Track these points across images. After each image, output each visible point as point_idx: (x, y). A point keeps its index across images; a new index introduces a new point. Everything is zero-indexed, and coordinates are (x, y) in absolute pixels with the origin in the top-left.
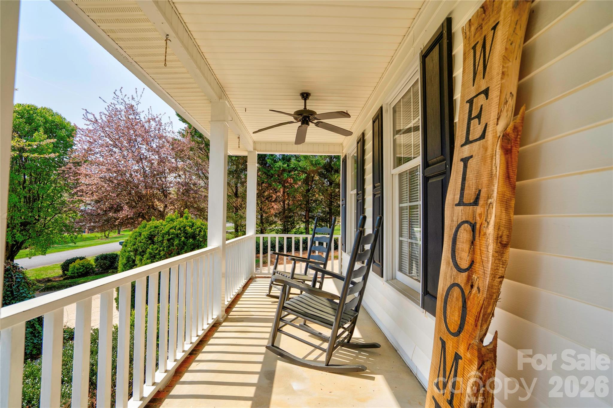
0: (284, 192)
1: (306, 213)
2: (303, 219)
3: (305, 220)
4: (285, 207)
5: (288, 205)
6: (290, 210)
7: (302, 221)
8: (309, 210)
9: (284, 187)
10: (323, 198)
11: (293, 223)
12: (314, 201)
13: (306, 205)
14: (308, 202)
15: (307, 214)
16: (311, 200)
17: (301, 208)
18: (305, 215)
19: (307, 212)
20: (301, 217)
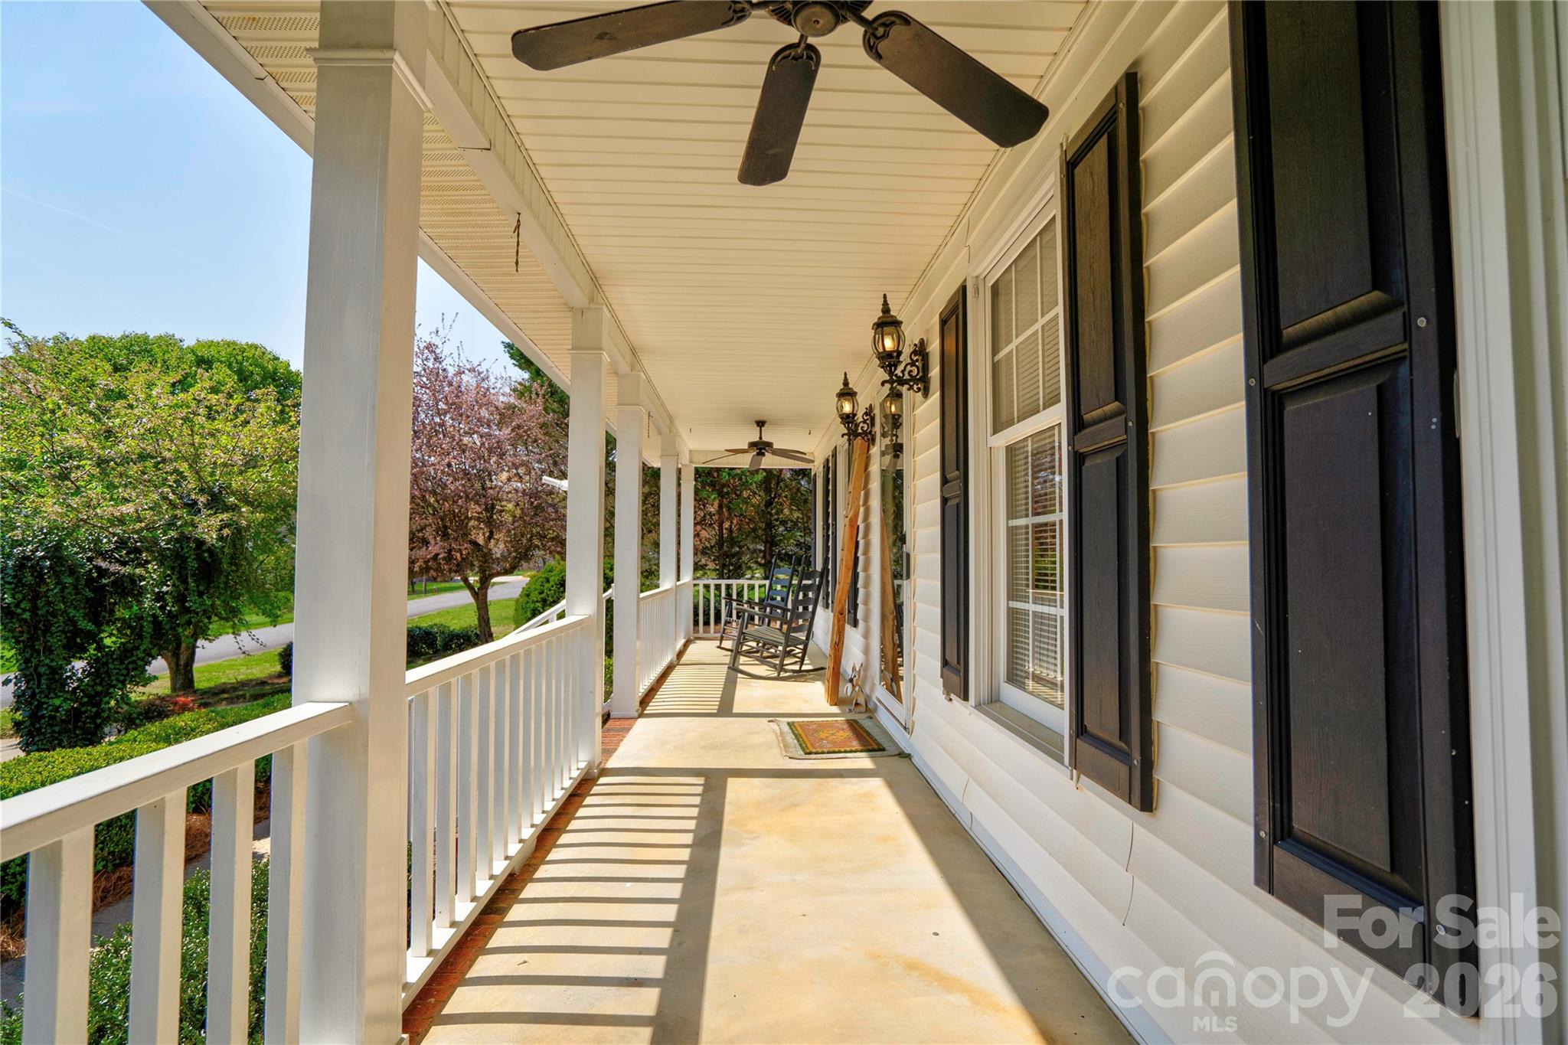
0: (720, 506)
1: (765, 547)
2: (759, 560)
3: (763, 561)
4: (723, 534)
5: (730, 530)
6: (733, 542)
7: (757, 562)
8: (771, 542)
9: (721, 495)
10: (801, 516)
11: (740, 567)
12: (781, 522)
13: (765, 530)
14: (770, 525)
15: (767, 550)
16: (777, 520)
17: (757, 537)
18: (765, 551)
19: (768, 545)
20: (755, 555)
